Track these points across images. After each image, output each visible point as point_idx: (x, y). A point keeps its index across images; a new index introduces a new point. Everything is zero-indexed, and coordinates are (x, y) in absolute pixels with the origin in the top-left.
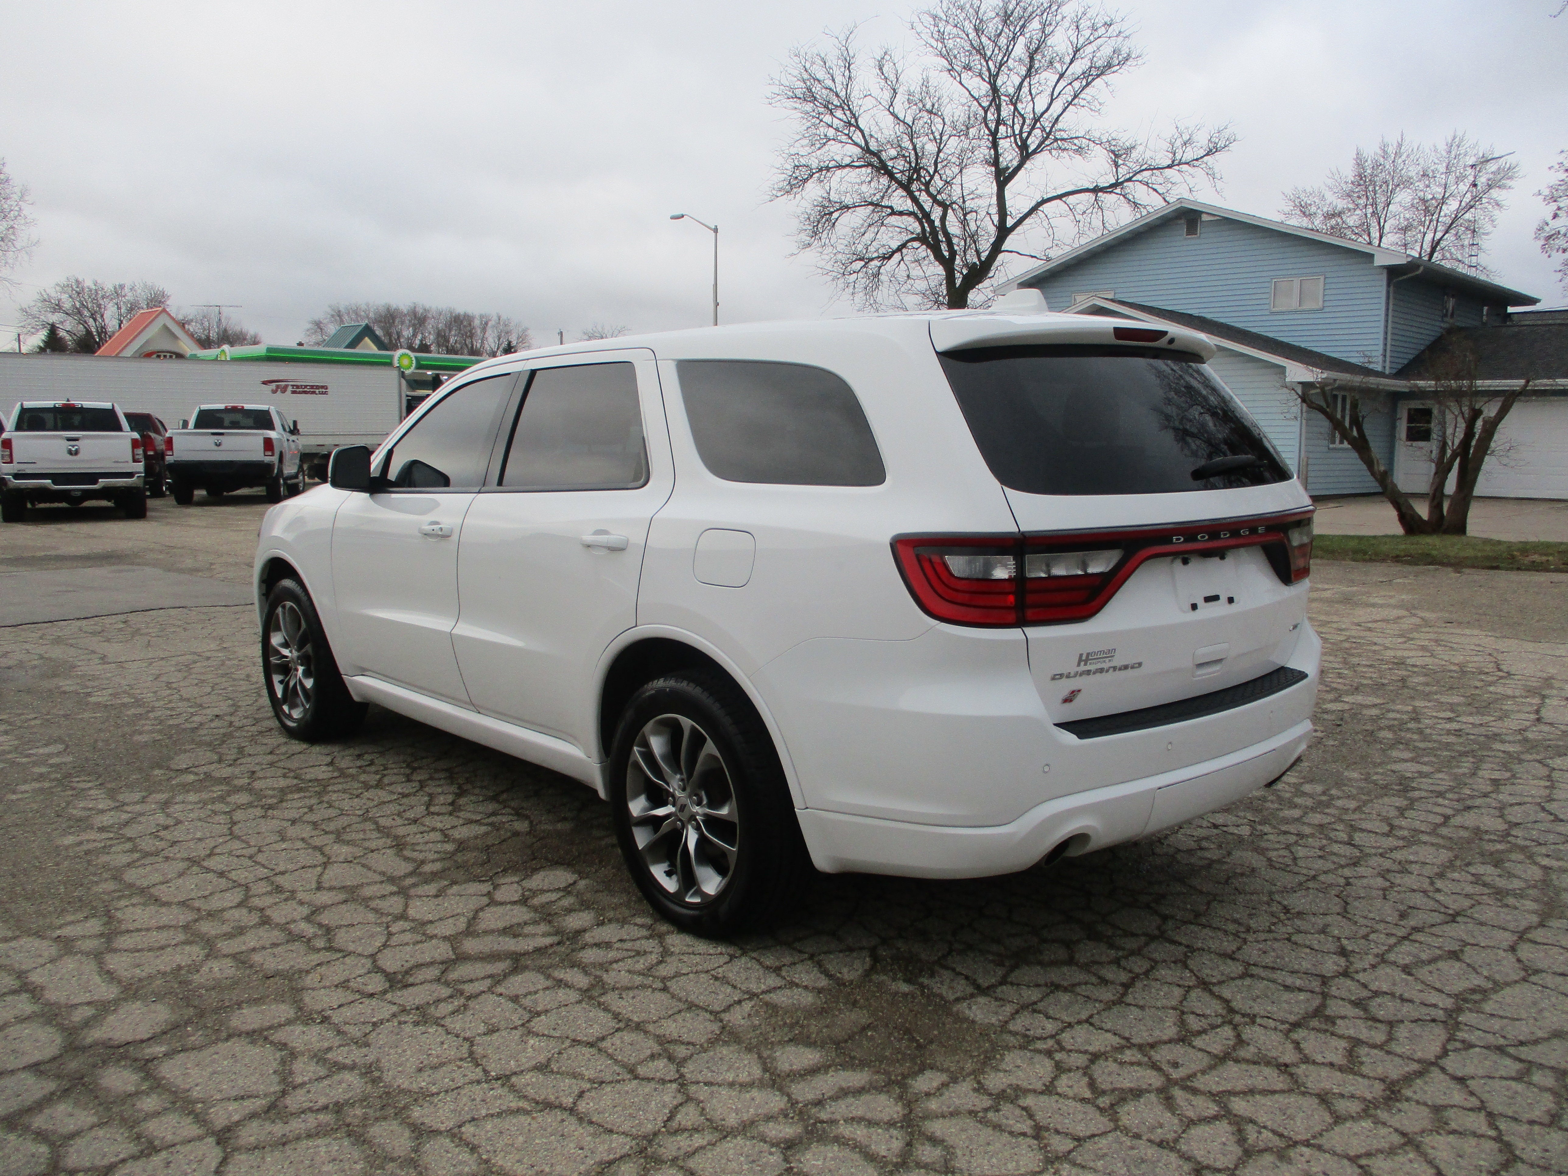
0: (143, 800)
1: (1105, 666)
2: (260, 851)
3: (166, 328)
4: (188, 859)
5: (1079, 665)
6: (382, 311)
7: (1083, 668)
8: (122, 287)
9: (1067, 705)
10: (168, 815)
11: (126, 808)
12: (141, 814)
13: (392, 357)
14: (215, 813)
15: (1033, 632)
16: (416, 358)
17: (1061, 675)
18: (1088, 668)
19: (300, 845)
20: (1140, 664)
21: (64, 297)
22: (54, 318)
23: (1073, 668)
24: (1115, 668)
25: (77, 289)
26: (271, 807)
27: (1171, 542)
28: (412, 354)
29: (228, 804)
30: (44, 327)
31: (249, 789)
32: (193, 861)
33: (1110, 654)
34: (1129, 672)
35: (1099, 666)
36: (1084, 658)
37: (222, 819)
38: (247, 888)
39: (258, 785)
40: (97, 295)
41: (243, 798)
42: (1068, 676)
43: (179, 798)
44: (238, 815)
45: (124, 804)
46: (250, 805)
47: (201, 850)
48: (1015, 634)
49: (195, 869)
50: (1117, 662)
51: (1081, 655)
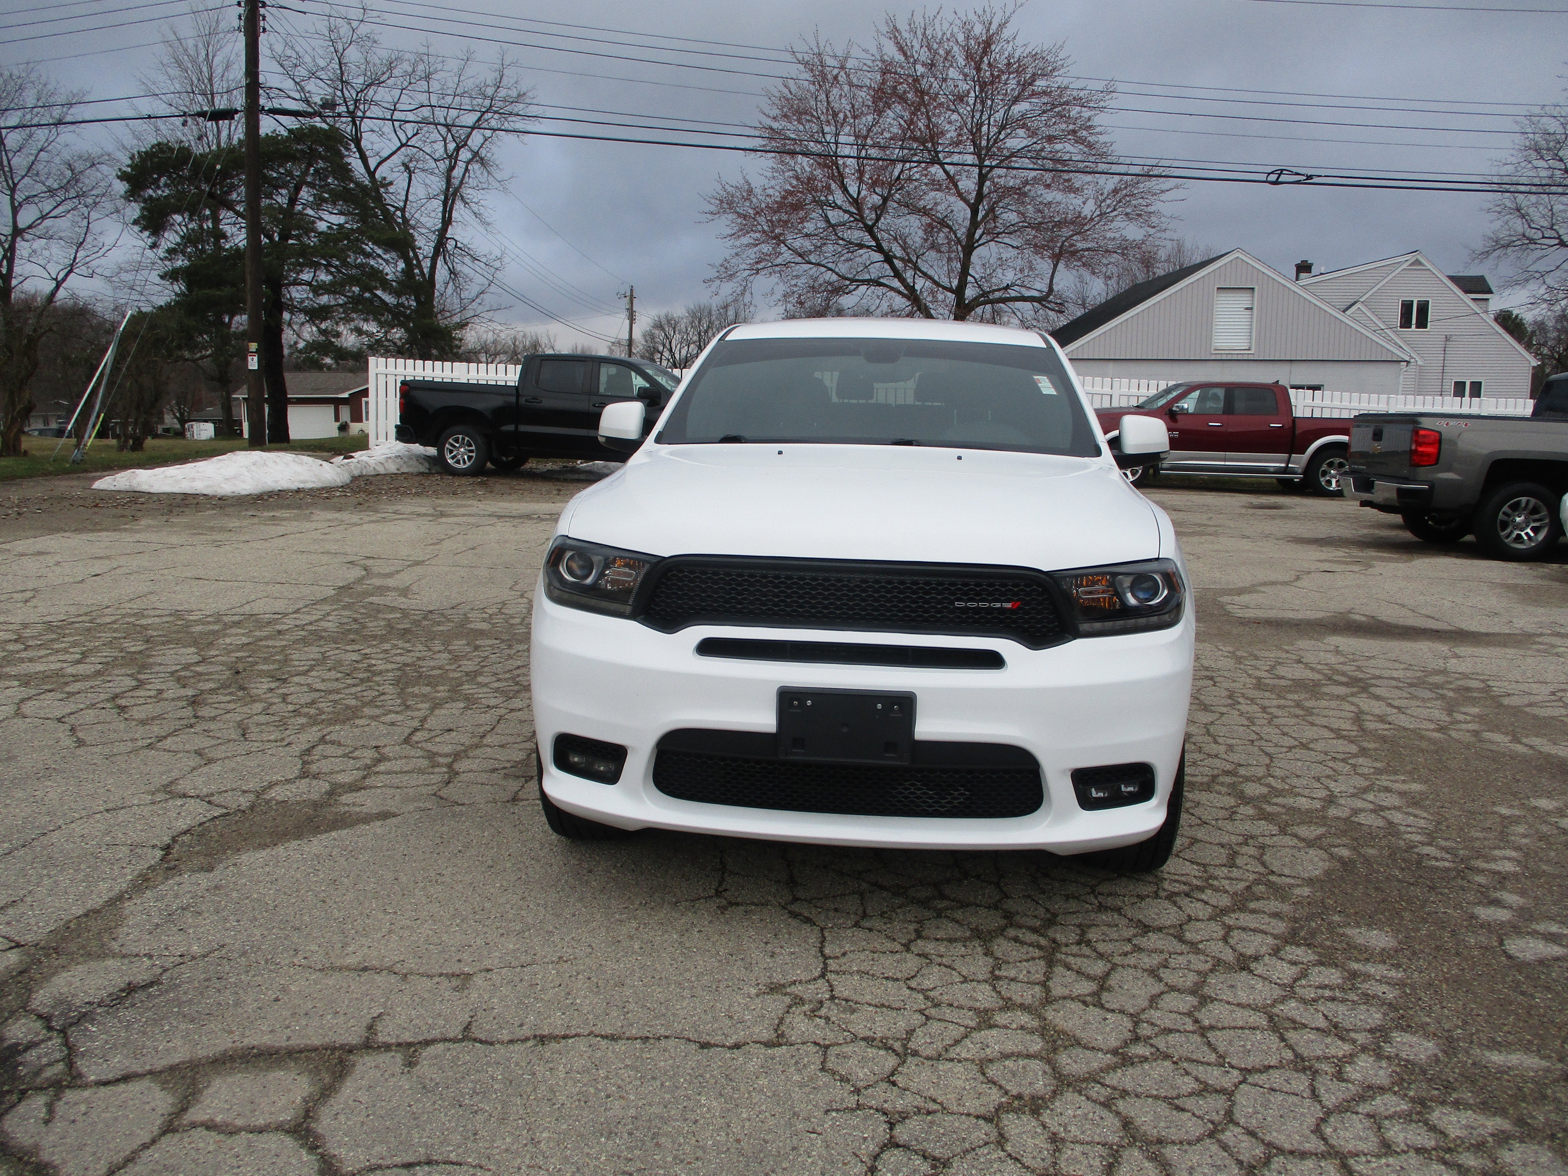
0: (1356, 812)
2: (1252, 741)
4: (1309, 749)
10: (1327, 788)
11: (1371, 806)
12: (1353, 795)
14: (1283, 780)
19: (1220, 740)
26: (1227, 773)
29: (1268, 785)
31: (1245, 799)
32: (1304, 746)
37: (1278, 772)
38: (1269, 723)
39: (1232, 801)
41: (1252, 789)
43: (1318, 805)
44: (1261, 772)
45: (1373, 811)
46: (1247, 779)
47: (1299, 753)
49: (1304, 741)
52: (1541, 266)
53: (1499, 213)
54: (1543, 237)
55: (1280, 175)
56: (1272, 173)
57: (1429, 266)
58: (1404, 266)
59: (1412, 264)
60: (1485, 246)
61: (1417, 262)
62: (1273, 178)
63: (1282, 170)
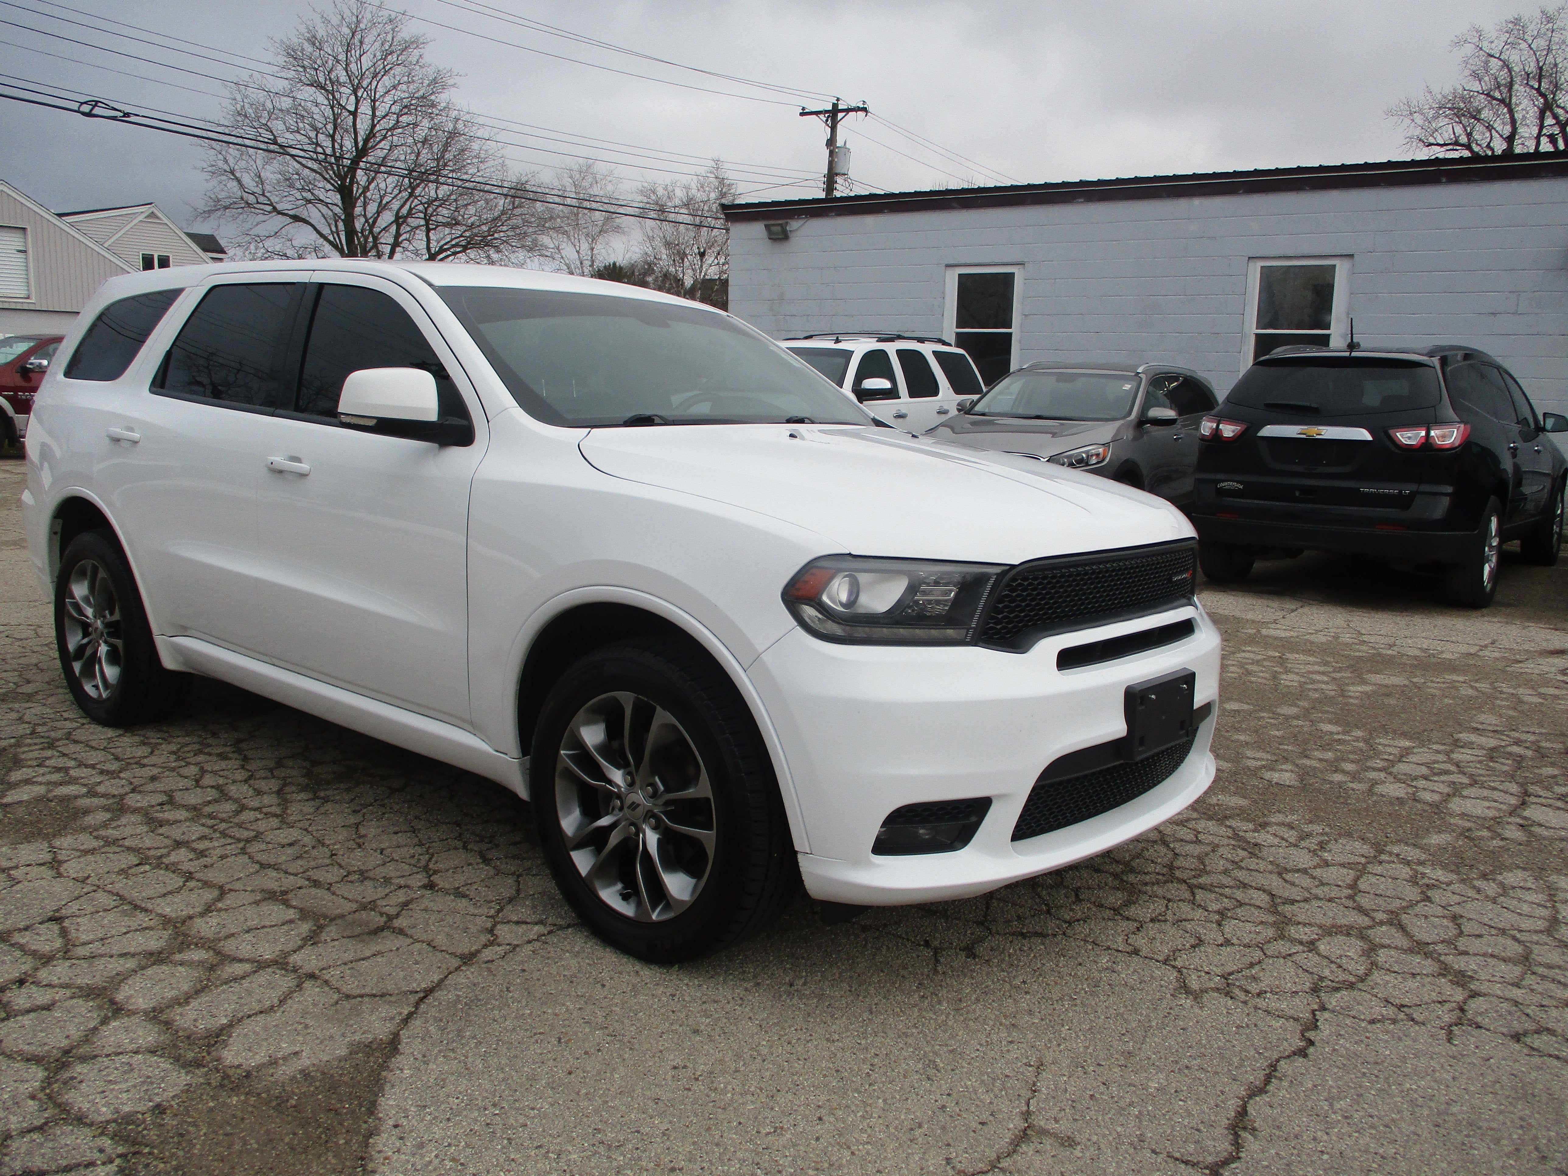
52: (261, 230)
53: (213, 173)
54: (258, 203)
55: (94, 107)
56: (86, 103)
57: (165, 221)
58: (141, 218)
59: (148, 216)
60: (206, 205)
61: (152, 215)
62: (86, 108)
63: (97, 102)
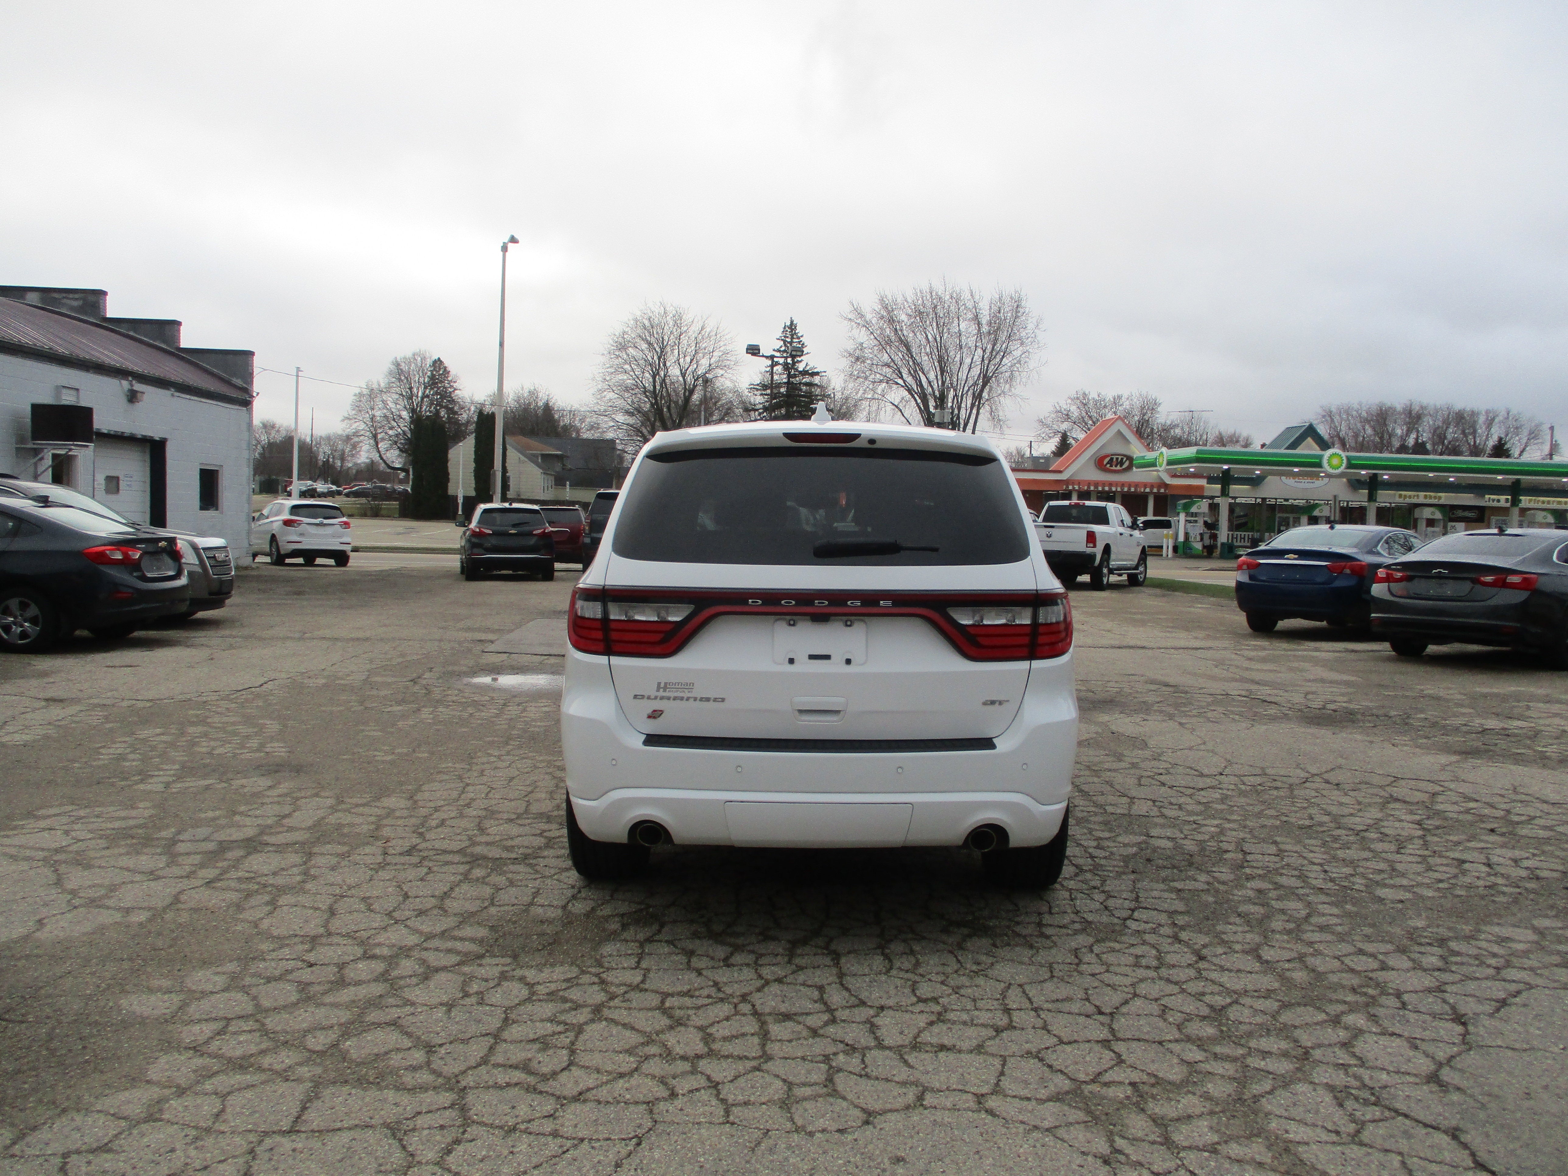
1: (686, 695)
3: (1119, 433)
5: (658, 690)
6: (1374, 410)
7: (661, 693)
8: (1120, 397)
9: (651, 721)
13: (1321, 457)
15: (616, 660)
16: (1348, 458)
17: (643, 697)
18: (664, 694)
20: (723, 700)
21: (1073, 408)
22: (1064, 426)
23: (653, 693)
24: (695, 699)
25: (1083, 401)
27: (747, 603)
28: (1344, 454)
30: (1056, 433)
33: (689, 686)
34: (711, 704)
35: (676, 694)
36: (662, 685)
40: (1100, 404)
42: (649, 698)
48: (603, 660)
50: (698, 693)
51: (659, 684)
